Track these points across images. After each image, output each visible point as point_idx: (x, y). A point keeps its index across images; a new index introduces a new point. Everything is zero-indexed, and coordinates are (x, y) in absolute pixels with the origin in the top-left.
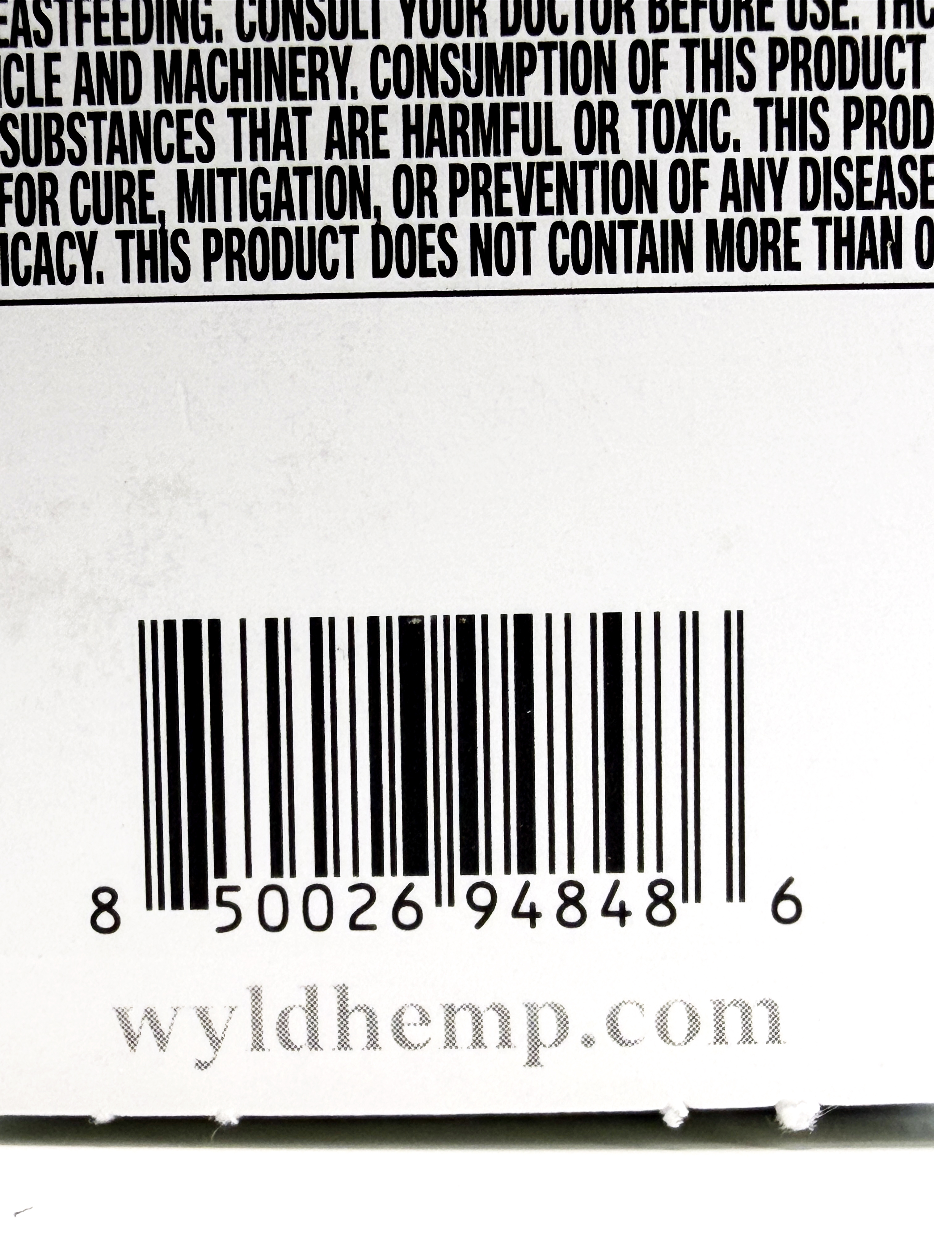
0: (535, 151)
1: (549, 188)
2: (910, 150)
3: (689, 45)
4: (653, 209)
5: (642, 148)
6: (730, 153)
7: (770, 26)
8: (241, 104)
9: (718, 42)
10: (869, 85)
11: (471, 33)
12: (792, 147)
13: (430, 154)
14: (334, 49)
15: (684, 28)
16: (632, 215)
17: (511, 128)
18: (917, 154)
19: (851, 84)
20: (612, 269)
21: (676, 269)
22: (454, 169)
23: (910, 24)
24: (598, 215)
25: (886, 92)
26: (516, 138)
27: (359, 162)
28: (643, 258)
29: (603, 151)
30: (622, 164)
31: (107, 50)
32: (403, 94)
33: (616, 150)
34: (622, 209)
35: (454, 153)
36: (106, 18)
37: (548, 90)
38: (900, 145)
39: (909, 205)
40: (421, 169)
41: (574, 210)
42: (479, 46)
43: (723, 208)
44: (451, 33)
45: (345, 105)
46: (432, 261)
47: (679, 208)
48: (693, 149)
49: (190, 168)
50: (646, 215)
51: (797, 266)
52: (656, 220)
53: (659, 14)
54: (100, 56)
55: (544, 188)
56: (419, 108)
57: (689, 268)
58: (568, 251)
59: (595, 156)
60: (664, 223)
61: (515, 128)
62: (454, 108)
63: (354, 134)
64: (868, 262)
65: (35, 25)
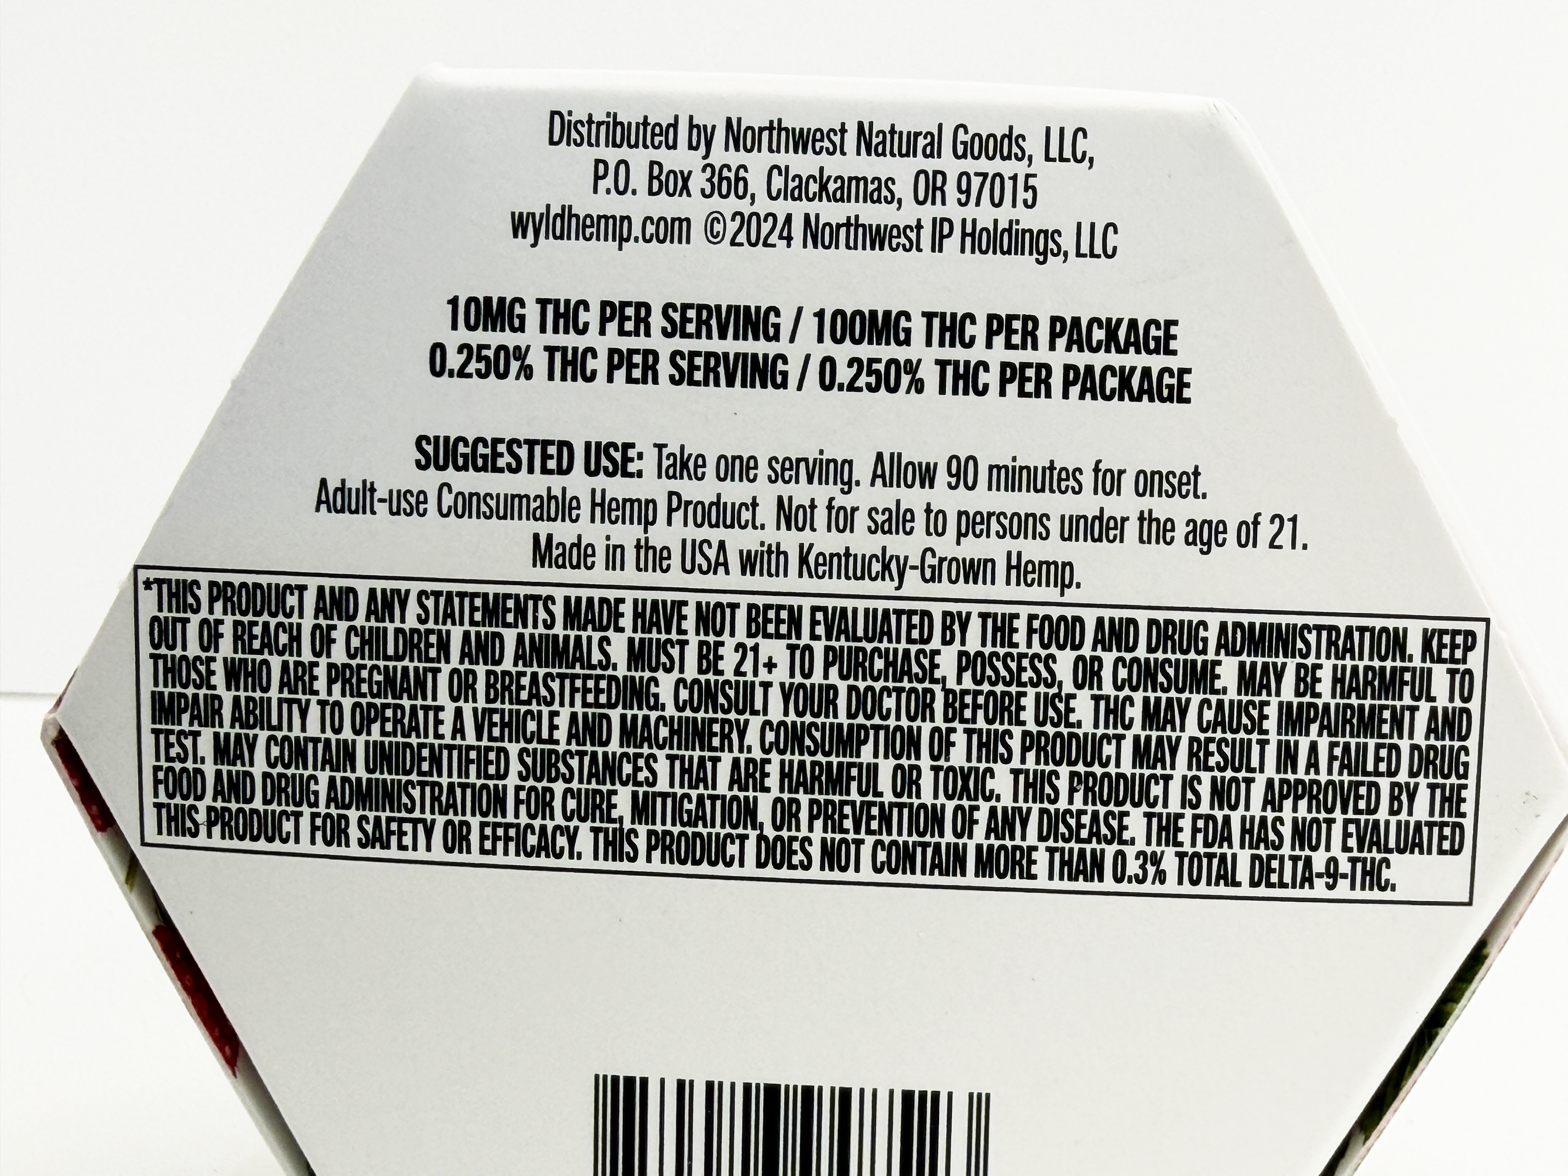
0: (865, 794)
1: (874, 818)
2: (1112, 807)
3: (969, 732)
4: (942, 835)
5: (936, 796)
6: (993, 803)
7: (1023, 723)
8: (675, 752)
9: (988, 731)
10: (1086, 764)
11: (827, 716)
12: (1034, 801)
13: (797, 792)
14: (738, 721)
15: (966, 721)
16: (927, 838)
17: (850, 778)
18: (1116, 810)
19: (1075, 763)
20: (913, 872)
21: (955, 875)
22: (812, 802)
23: (1115, 727)
24: (905, 837)
25: (1097, 770)
26: (854, 785)
27: (751, 794)
28: (933, 866)
29: (910, 796)
30: (923, 806)
31: (590, 711)
32: (782, 752)
33: (918, 796)
34: (922, 834)
35: (813, 793)
36: (590, 691)
37: (876, 755)
38: (1105, 804)
39: (1109, 842)
40: (792, 801)
41: (889, 833)
42: (832, 724)
43: (988, 837)
44: (814, 715)
45: (743, 757)
46: (795, 860)
47: (958, 836)
48: (969, 799)
49: (641, 790)
50: (937, 839)
51: (1034, 877)
52: (943, 842)
53: (950, 710)
54: (585, 715)
55: (870, 818)
56: (791, 762)
57: (963, 874)
58: (885, 859)
59: (905, 799)
60: (948, 845)
61: (853, 779)
62: (814, 764)
63: (748, 775)
64: (1081, 877)
65: (543, 692)
